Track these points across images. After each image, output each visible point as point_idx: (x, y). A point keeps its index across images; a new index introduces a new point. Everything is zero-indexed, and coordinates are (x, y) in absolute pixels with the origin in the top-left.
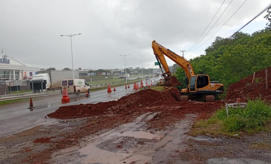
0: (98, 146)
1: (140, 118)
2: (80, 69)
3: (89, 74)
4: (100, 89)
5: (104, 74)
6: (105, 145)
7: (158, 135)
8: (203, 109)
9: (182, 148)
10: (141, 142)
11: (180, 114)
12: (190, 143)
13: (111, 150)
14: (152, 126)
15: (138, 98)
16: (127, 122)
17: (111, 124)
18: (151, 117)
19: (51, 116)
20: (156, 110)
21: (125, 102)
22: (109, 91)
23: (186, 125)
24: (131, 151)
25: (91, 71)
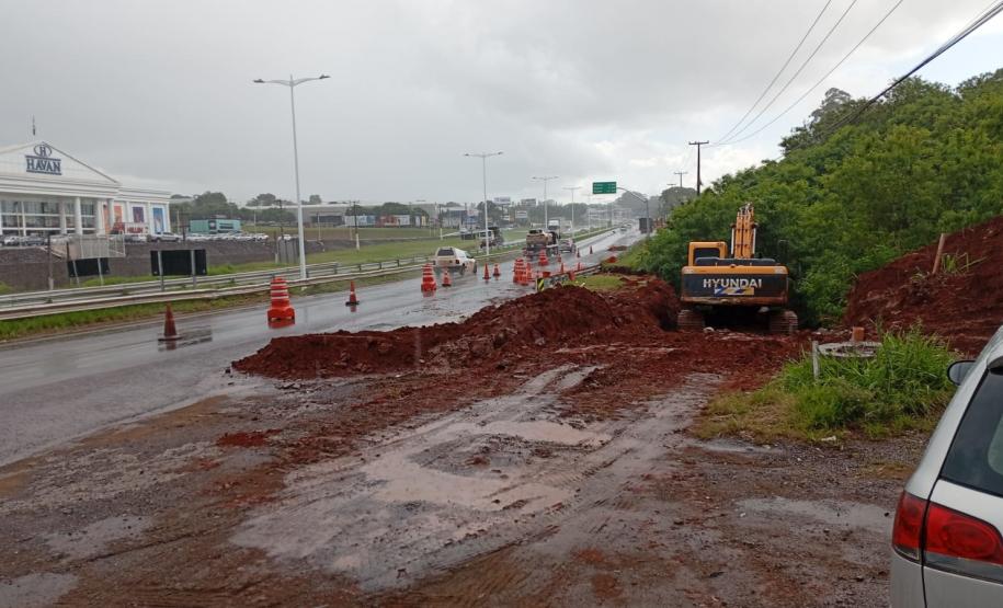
0: (414, 458)
1: (538, 382)
2: (315, 199)
3: (349, 221)
4: (392, 278)
5: (405, 220)
6: (437, 457)
7: (595, 434)
8: (745, 361)
9: (663, 471)
10: (544, 451)
11: (667, 373)
12: (688, 458)
13: (454, 469)
14: (575, 405)
15: (531, 315)
16: (497, 393)
17: (448, 399)
18: (574, 380)
19: (245, 366)
20: (592, 358)
21: (487, 330)
22: (428, 288)
23: (683, 408)
24: (514, 474)
25: (356, 210)
